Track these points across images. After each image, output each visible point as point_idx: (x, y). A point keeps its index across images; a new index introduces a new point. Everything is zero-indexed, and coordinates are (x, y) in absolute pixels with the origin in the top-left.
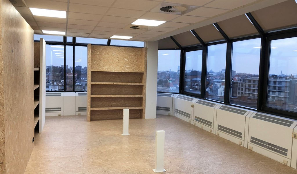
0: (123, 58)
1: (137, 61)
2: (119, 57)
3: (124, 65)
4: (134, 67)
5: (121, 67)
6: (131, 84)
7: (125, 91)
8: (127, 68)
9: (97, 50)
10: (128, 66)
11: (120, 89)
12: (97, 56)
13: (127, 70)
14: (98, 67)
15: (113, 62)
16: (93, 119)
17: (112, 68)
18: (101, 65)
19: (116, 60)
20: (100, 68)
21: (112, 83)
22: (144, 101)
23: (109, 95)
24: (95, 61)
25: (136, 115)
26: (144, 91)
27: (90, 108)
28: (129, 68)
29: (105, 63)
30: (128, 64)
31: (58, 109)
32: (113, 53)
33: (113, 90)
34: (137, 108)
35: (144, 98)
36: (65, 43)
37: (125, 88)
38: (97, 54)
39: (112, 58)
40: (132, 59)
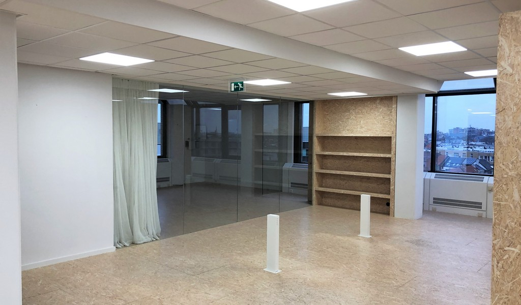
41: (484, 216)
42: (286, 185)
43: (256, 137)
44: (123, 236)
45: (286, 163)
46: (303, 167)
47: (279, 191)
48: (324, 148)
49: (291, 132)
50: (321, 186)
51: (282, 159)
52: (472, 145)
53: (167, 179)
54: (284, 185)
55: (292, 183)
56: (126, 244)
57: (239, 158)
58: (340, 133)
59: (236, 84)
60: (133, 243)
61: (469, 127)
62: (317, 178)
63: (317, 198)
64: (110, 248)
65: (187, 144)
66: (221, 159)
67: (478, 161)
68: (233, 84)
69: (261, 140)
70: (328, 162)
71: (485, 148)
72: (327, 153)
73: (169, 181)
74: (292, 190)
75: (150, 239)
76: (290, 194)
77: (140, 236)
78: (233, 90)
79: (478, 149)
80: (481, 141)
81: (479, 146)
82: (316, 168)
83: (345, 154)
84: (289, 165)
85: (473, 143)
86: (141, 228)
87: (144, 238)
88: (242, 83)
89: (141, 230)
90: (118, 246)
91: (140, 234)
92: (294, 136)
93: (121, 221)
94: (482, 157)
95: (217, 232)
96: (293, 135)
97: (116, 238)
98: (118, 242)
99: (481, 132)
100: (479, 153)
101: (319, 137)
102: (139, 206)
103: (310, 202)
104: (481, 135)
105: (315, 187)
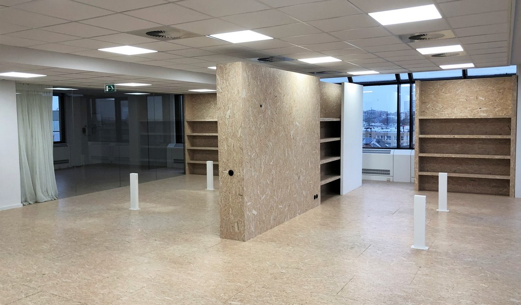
0: (476, 96)
1: (502, 99)
2: (468, 95)
3: (476, 107)
4: (497, 110)
5: (472, 111)
6: (485, 138)
7: (479, 149)
8: (483, 112)
9: (431, 87)
10: (485, 109)
11: (470, 145)
12: (433, 96)
13: (483, 115)
14: (434, 112)
15: (458, 103)
16: (427, 189)
17: (456, 112)
18: (438, 109)
19: (462, 100)
20: (437, 114)
21: (452, 136)
22: (512, 166)
23: (447, 155)
24: (429, 103)
25: (501, 189)
26: (512, 149)
27: (417, 172)
28: (486, 111)
29: (445, 106)
30: (485, 104)
31: (386, 172)
32: (457, 90)
33: (457, 147)
34: (498, 178)
35: (511, 162)
36: (398, 82)
37: (480, 143)
38: (432, 94)
39: (456, 97)
40: (492, 97)
41: (391, 180)
42: (170, 161)
43: (141, 122)
44: (28, 197)
45: (170, 144)
46: (180, 146)
47: (163, 166)
48: (193, 131)
49: (173, 118)
50: (192, 159)
51: (167, 140)
52: (372, 125)
53: (66, 161)
54: (168, 161)
55: (174, 160)
56: (31, 202)
57: (127, 141)
58: (204, 119)
59: (109, 87)
60: (36, 202)
61: (370, 109)
62: (189, 154)
63: (190, 170)
64: (18, 204)
65: (84, 130)
66: (115, 143)
67: (375, 140)
68: (107, 87)
69: (146, 125)
70: (197, 141)
71: (382, 129)
72: (195, 134)
73: (68, 162)
74: (175, 165)
75: (50, 199)
76: (173, 168)
77: (41, 196)
78: (107, 90)
79: (376, 129)
80: (380, 122)
81: (377, 126)
82: (188, 145)
83: (207, 134)
84: (172, 146)
85: (373, 124)
86: (42, 191)
87: (45, 198)
88: (113, 86)
89: (42, 193)
90: (25, 204)
91: (42, 195)
92: (176, 122)
93: (26, 185)
94: (378, 137)
95: (104, 193)
96: (174, 121)
97: (23, 198)
98: (25, 201)
99: (381, 113)
100: (376, 133)
101: (189, 122)
102: (40, 175)
103: (184, 173)
104: (380, 117)
105: (188, 160)
